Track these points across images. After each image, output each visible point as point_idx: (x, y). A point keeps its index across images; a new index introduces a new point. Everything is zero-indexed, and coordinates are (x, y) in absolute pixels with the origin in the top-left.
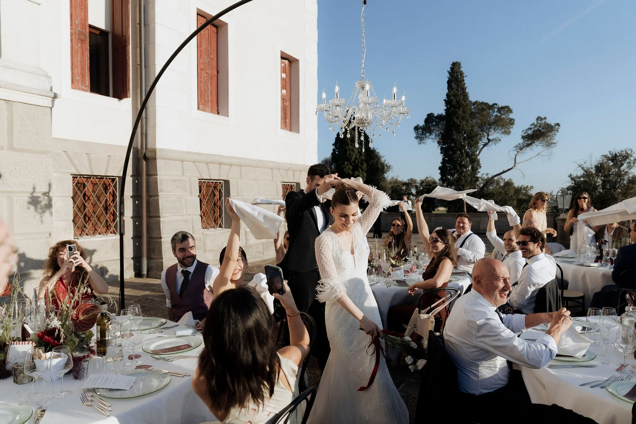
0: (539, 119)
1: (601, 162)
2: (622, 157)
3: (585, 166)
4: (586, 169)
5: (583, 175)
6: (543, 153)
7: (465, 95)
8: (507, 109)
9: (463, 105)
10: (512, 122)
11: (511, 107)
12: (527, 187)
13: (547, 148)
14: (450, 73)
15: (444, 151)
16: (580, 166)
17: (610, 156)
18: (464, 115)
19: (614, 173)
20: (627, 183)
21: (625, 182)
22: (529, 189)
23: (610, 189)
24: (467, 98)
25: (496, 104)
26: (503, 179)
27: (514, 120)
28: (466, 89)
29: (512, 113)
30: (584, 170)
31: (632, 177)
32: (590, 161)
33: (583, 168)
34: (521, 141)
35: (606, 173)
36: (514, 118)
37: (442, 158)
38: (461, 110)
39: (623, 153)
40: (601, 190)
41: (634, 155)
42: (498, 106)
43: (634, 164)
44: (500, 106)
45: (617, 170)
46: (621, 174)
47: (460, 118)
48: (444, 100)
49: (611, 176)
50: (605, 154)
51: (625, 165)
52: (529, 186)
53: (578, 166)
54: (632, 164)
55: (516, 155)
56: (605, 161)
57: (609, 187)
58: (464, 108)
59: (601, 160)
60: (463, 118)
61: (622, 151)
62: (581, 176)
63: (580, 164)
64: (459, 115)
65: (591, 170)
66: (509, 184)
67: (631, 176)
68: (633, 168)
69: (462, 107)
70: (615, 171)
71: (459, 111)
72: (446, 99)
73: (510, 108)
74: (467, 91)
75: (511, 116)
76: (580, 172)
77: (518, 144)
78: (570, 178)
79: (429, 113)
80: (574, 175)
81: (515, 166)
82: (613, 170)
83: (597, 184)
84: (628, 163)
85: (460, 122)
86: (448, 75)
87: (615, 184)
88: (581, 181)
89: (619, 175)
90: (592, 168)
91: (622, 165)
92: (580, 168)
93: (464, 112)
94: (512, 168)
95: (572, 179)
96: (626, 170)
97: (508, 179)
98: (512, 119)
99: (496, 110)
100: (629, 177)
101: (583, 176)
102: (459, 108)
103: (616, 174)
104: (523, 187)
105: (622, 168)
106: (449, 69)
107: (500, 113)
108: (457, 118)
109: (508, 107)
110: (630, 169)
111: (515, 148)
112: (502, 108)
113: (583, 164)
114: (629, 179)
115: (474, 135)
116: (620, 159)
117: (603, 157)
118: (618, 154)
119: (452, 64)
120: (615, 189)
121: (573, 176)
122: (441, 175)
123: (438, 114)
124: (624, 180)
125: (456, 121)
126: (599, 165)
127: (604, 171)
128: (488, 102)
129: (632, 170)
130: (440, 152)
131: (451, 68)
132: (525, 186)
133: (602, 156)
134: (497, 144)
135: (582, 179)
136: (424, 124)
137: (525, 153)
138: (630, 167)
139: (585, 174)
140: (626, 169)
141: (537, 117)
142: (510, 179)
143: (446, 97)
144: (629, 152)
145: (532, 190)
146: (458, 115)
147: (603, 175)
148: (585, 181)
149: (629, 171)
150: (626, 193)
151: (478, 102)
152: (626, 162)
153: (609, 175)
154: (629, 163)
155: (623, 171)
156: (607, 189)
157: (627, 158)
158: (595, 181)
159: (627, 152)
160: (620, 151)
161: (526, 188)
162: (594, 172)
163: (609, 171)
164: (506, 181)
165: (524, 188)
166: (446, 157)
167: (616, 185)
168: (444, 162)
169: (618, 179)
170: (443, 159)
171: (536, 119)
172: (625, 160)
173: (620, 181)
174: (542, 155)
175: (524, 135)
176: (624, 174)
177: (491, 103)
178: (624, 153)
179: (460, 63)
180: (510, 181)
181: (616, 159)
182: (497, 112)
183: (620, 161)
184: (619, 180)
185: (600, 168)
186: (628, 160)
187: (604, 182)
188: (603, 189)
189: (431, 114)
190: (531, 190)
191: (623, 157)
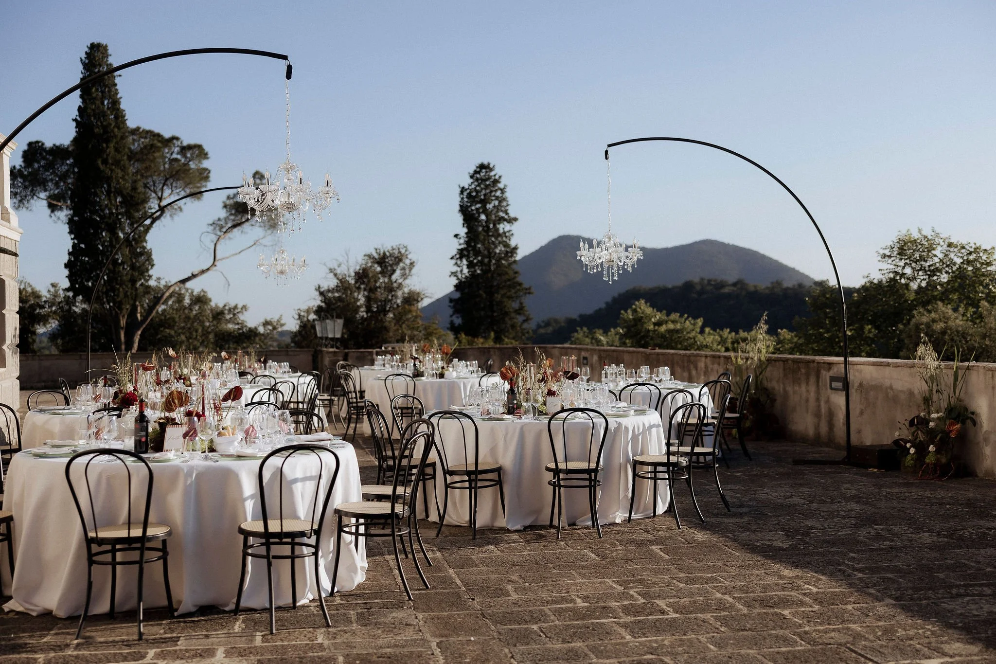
0: (257, 176)
1: (364, 266)
2: (393, 259)
3: (338, 271)
4: (341, 277)
5: (337, 286)
6: (264, 242)
7: (120, 116)
8: (200, 152)
9: (116, 136)
10: (205, 174)
11: (206, 148)
12: (236, 307)
13: (269, 232)
14: (85, 66)
15: (75, 227)
16: (331, 270)
17: (376, 256)
18: (118, 156)
19: (383, 285)
20: (402, 302)
21: (399, 301)
22: (239, 310)
23: (378, 312)
24: (124, 122)
25: (177, 139)
26: (190, 291)
27: (209, 172)
28: (119, 104)
29: (208, 158)
30: (338, 279)
31: (408, 293)
32: (345, 262)
33: (335, 275)
34: (223, 214)
35: (372, 284)
36: (210, 168)
37: (71, 243)
38: (112, 145)
39: (394, 251)
40: (365, 314)
41: (409, 256)
42: (181, 143)
43: (410, 271)
44: (185, 144)
45: (386, 280)
46: (393, 288)
47: (110, 161)
48: (73, 120)
49: (379, 290)
50: (368, 252)
51: (398, 273)
52: (240, 306)
53: (328, 271)
54: (407, 272)
55: (215, 245)
56: (370, 264)
57: (375, 310)
58: (117, 143)
59: (364, 263)
60: (117, 163)
61: (393, 249)
62: (333, 289)
63: (332, 267)
64: (108, 155)
65: (347, 279)
66: (201, 300)
67: (406, 290)
68: (410, 277)
69: (114, 140)
70: (384, 282)
71: (107, 147)
72: (78, 118)
73: (203, 150)
74: (122, 106)
75: (205, 164)
76: (332, 283)
77: (217, 219)
78: (318, 293)
79: (34, 140)
80: (325, 287)
81: (214, 265)
82: (381, 281)
83: (358, 304)
84: (401, 270)
85: (112, 170)
86: (81, 67)
87: (385, 303)
88: (334, 297)
89: (390, 289)
90: (349, 276)
91: (394, 271)
92: (332, 274)
93: (117, 150)
94: (208, 269)
95: (321, 294)
96: (400, 281)
97: (200, 290)
98: (206, 169)
99: (177, 149)
100: (403, 293)
101: (337, 289)
102: (107, 141)
103: (385, 287)
104: (227, 308)
105: (394, 277)
106: (84, 56)
107: (185, 156)
108: (105, 162)
109: (199, 147)
110: (405, 279)
111: (211, 228)
112: (190, 147)
113: (336, 268)
114: (404, 297)
115: (139, 201)
116: (391, 262)
117: (366, 258)
118: (388, 254)
119: (89, 46)
120: (385, 312)
121: (322, 290)
122: (70, 281)
123: (54, 145)
124: (396, 297)
125: (102, 167)
126: (361, 271)
127: (369, 281)
128: (162, 133)
129: (407, 282)
130: (68, 230)
131: (86, 53)
132: (232, 305)
133: (365, 255)
134: (176, 217)
135: (337, 295)
136: (23, 165)
137: (230, 239)
138: (404, 276)
139: (340, 285)
140: (398, 278)
141: (253, 171)
142: (203, 291)
143: (77, 113)
144: (403, 251)
145: (245, 313)
146: (105, 156)
147: (368, 288)
148: (340, 299)
149: (403, 283)
150: (401, 319)
151: (141, 130)
152: (399, 268)
153: (376, 288)
154: (403, 269)
155: (396, 282)
156: (373, 312)
157: (400, 260)
158: (354, 298)
159: (401, 250)
160: (390, 248)
161: (233, 310)
162: (353, 282)
163: (376, 282)
164: (195, 293)
165: (230, 310)
166: (79, 243)
167: (385, 306)
168: (75, 252)
169: (388, 295)
170: (74, 246)
171: (252, 175)
172: (397, 264)
173: (392, 299)
174: (261, 244)
175: (228, 202)
176: (397, 288)
177: (167, 135)
178: (397, 253)
179: (106, 46)
180: (204, 296)
181: (385, 262)
182: (178, 153)
183: (391, 266)
184: (390, 297)
185: (362, 276)
186: (401, 265)
187: (368, 299)
188: (367, 312)
189: (37, 142)
190: (242, 313)
191: (395, 258)
